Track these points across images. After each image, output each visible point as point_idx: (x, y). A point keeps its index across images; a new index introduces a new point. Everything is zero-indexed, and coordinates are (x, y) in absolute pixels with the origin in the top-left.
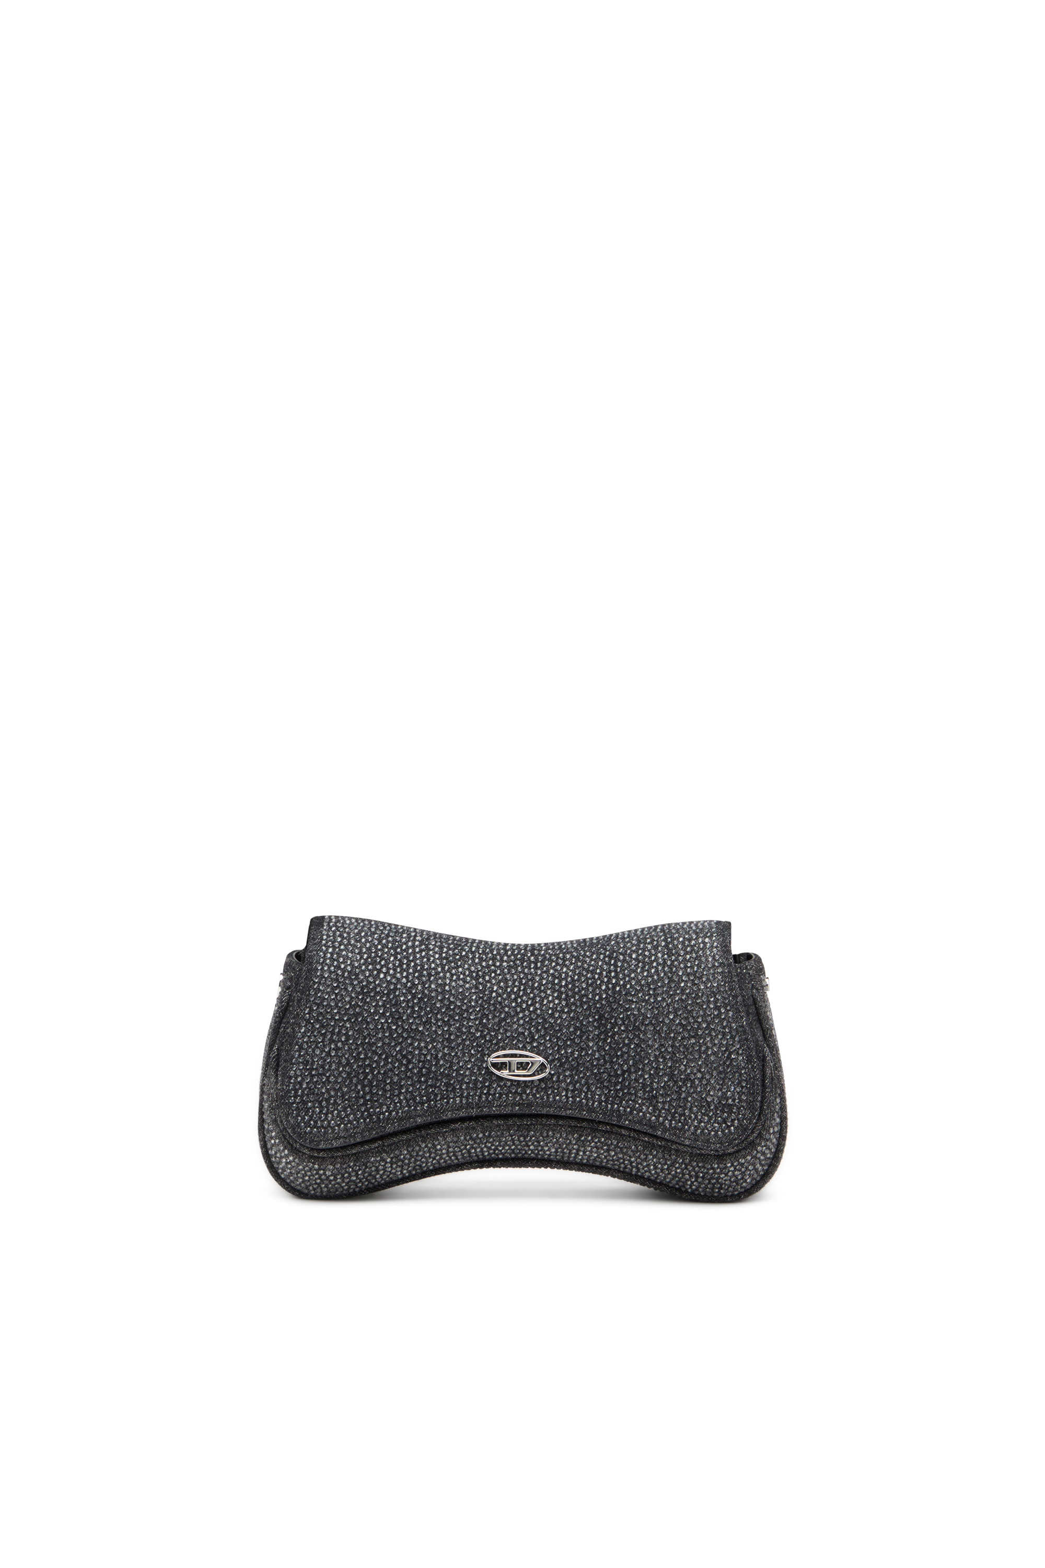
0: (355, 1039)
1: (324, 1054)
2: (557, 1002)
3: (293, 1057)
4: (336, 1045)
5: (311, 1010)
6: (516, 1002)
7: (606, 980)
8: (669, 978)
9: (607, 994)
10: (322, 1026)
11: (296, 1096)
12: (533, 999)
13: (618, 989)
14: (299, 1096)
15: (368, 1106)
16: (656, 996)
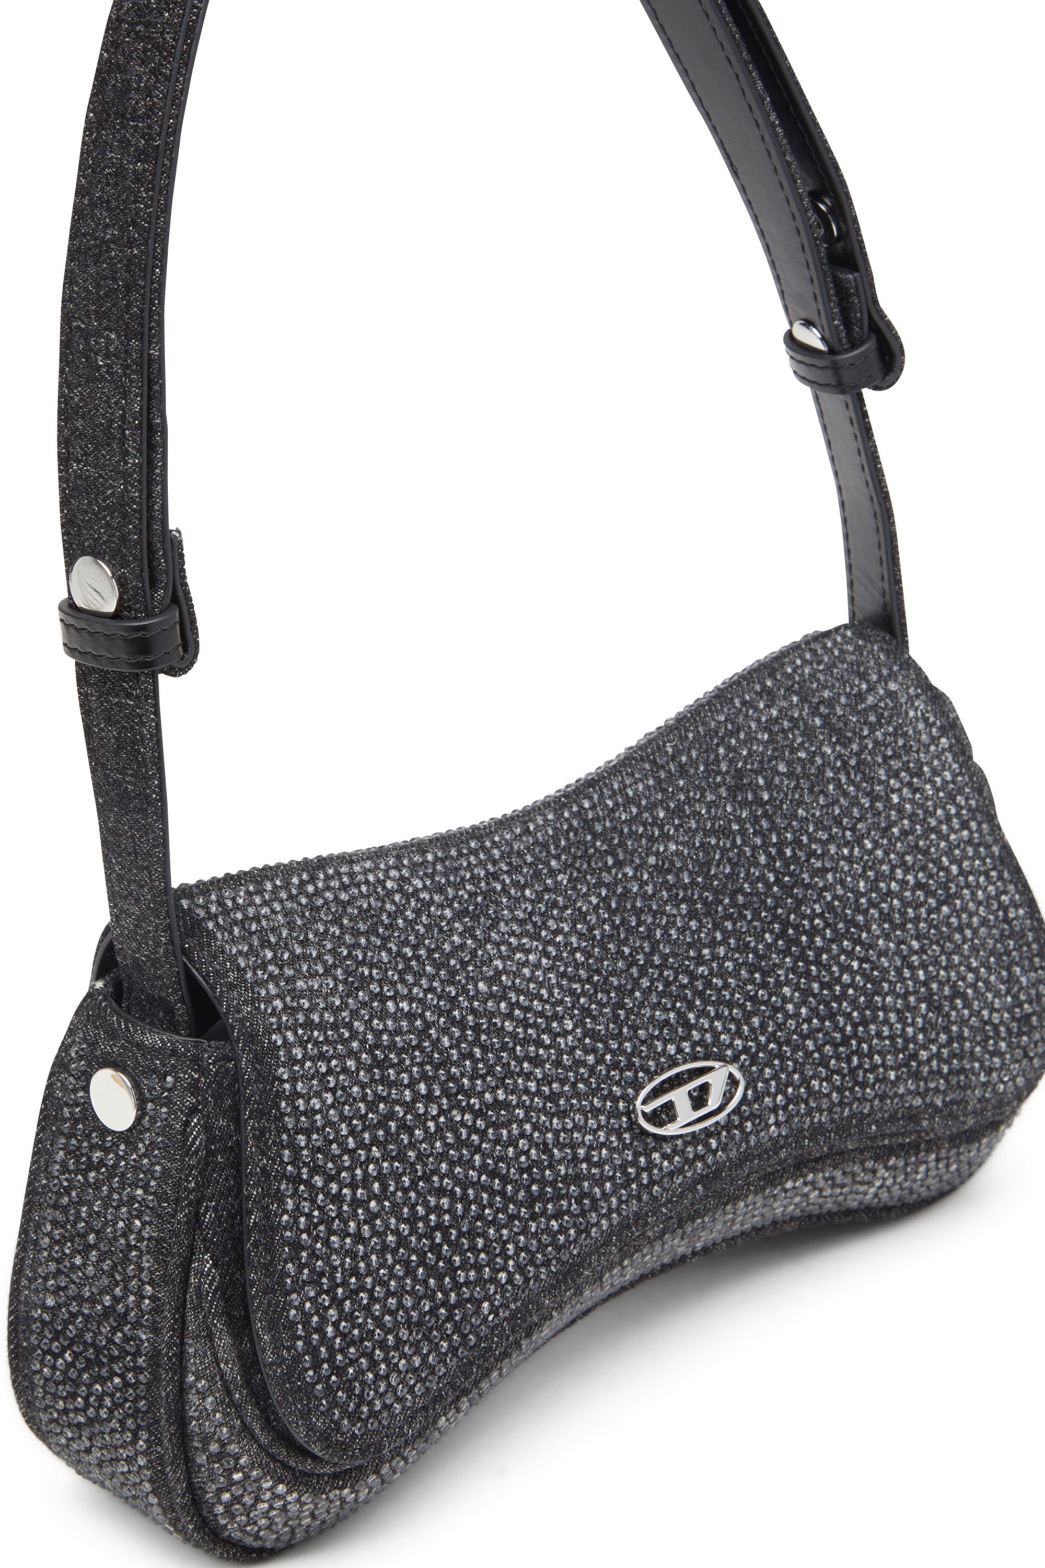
0: (398, 1178)
1: (348, 1240)
2: (693, 924)
3: (284, 1274)
4: (367, 1210)
5: (296, 1150)
6: (624, 958)
7: (758, 841)
8: (867, 795)
9: (774, 870)
10: (329, 1179)
11: (316, 1366)
12: (649, 936)
13: (788, 852)
14: (323, 1361)
15: (457, 1318)
16: (859, 841)
